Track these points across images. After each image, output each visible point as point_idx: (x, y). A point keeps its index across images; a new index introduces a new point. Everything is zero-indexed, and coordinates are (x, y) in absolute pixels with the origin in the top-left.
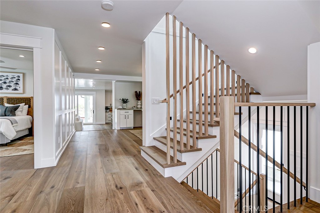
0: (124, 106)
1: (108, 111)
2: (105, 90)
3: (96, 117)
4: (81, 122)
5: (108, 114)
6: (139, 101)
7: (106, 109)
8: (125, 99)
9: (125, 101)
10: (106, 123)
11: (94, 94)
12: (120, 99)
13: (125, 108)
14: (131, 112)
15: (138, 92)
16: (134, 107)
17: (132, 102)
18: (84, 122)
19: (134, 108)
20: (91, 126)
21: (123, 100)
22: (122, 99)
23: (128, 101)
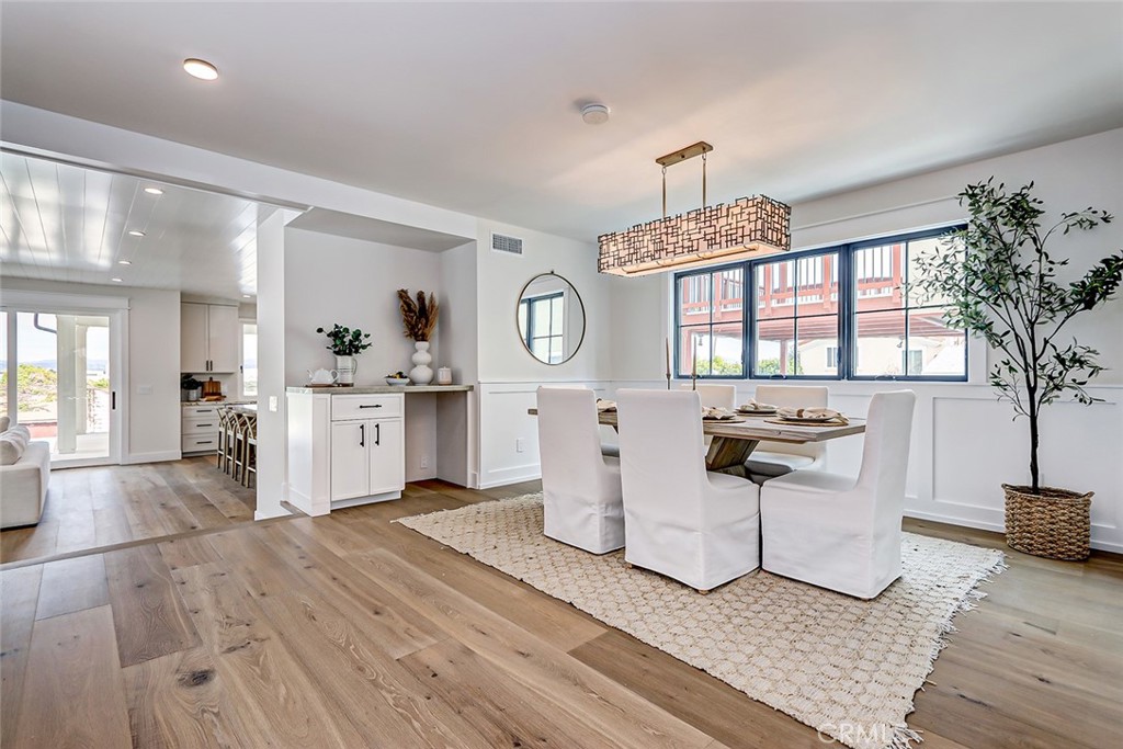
0: (345, 370)
1: (194, 394)
2: (183, 295)
3: (127, 428)
4: (39, 470)
5: (193, 410)
6: (421, 345)
7: (182, 386)
8: (347, 330)
9: (346, 343)
10: (188, 457)
11: (115, 310)
12: (320, 330)
13: (348, 379)
14: (394, 404)
15: (413, 296)
16: (401, 375)
17: (386, 347)
18: (55, 456)
19: (399, 380)
20: (101, 475)
21: (337, 334)
22: (330, 328)
23: (365, 342)
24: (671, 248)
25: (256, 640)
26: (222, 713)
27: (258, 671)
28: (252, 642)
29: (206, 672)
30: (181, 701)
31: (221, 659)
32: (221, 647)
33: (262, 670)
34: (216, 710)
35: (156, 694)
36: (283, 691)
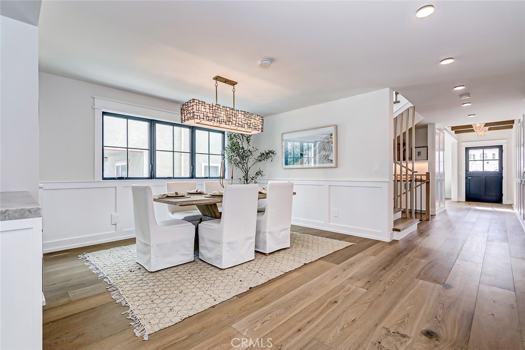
24: (234, 122)
25: (389, 331)
26: (434, 316)
27: (407, 319)
28: (391, 332)
29: (425, 335)
30: (445, 331)
31: (413, 336)
32: (406, 341)
33: (405, 318)
34: (435, 319)
35: (453, 343)
36: (408, 308)
